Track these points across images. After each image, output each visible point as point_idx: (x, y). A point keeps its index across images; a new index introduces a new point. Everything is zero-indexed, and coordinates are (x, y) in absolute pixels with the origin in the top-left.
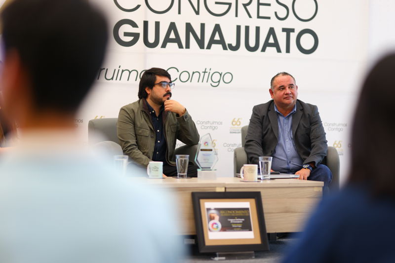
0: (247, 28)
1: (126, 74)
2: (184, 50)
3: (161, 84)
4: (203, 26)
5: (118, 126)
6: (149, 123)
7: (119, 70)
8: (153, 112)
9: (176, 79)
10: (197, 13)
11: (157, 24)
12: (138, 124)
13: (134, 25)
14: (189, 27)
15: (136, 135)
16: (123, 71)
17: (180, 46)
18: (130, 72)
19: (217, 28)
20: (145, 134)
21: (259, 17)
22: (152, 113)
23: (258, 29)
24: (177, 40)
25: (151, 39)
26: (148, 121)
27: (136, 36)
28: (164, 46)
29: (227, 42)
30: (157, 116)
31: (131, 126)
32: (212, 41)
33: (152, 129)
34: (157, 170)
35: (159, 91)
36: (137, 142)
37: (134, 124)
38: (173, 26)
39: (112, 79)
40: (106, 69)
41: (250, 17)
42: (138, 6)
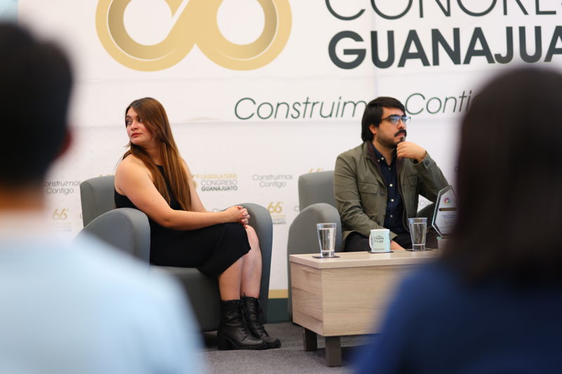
0: (522, 30)
1: (350, 107)
2: (432, 68)
3: (390, 119)
4: (456, 32)
5: (334, 182)
6: (378, 175)
7: (339, 103)
8: (383, 159)
9: (422, 110)
10: (448, 14)
11: (391, 35)
12: (362, 177)
13: (357, 38)
14: (437, 36)
15: (359, 193)
16: (345, 104)
17: (426, 63)
18: (355, 105)
19: (478, 33)
20: (372, 191)
21: (538, 12)
22: (381, 160)
23: (538, 30)
24: (421, 55)
25: (383, 56)
26: (376, 173)
27: (361, 54)
28: (402, 64)
29: (494, 52)
30: (389, 164)
31: (351, 181)
32: (472, 52)
33: (382, 183)
34: (381, 242)
35: (388, 129)
36: (361, 203)
37: (356, 177)
38: (413, 36)
39: (330, 115)
40: (320, 104)
41: (526, 13)
42: (362, 11)
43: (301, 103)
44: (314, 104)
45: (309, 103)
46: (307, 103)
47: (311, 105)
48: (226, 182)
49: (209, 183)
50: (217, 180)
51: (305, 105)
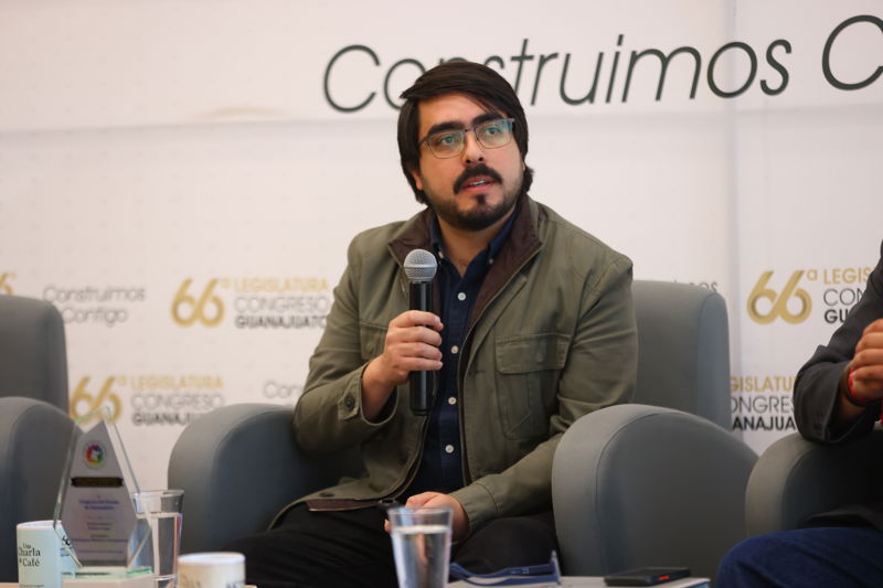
1: (649, 67)
7: (617, 54)
16: (635, 57)
18: (665, 61)
40: (560, 62)
43: (506, 60)
44: (543, 60)
45: (531, 58)
46: (522, 58)
47: (536, 61)
48: (299, 302)
49: (255, 304)
50: (275, 294)
51: (516, 64)
